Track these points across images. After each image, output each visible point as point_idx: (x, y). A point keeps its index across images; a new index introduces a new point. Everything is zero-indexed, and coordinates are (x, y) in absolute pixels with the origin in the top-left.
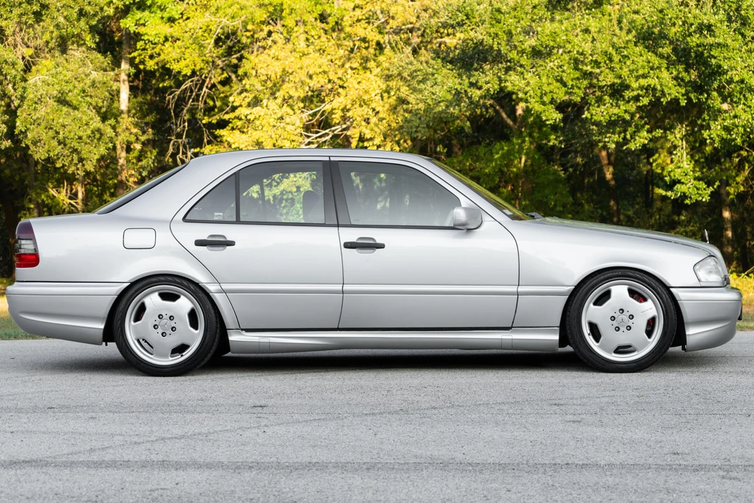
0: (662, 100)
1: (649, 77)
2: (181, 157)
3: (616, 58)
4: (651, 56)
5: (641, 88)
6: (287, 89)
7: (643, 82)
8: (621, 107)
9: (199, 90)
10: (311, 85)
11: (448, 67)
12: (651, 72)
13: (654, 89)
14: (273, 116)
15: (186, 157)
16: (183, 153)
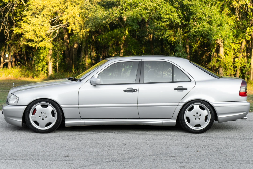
0: (174, 23)
1: (170, 15)
2: (5, 31)
3: (158, 8)
4: (171, 8)
5: (167, 18)
6: (45, 12)
7: (168, 16)
8: (160, 24)
9: (12, 7)
10: (53, 10)
11: (102, 8)
12: (171, 13)
13: (171, 19)
14: (40, 21)
15: (7, 31)
16: (6, 29)
